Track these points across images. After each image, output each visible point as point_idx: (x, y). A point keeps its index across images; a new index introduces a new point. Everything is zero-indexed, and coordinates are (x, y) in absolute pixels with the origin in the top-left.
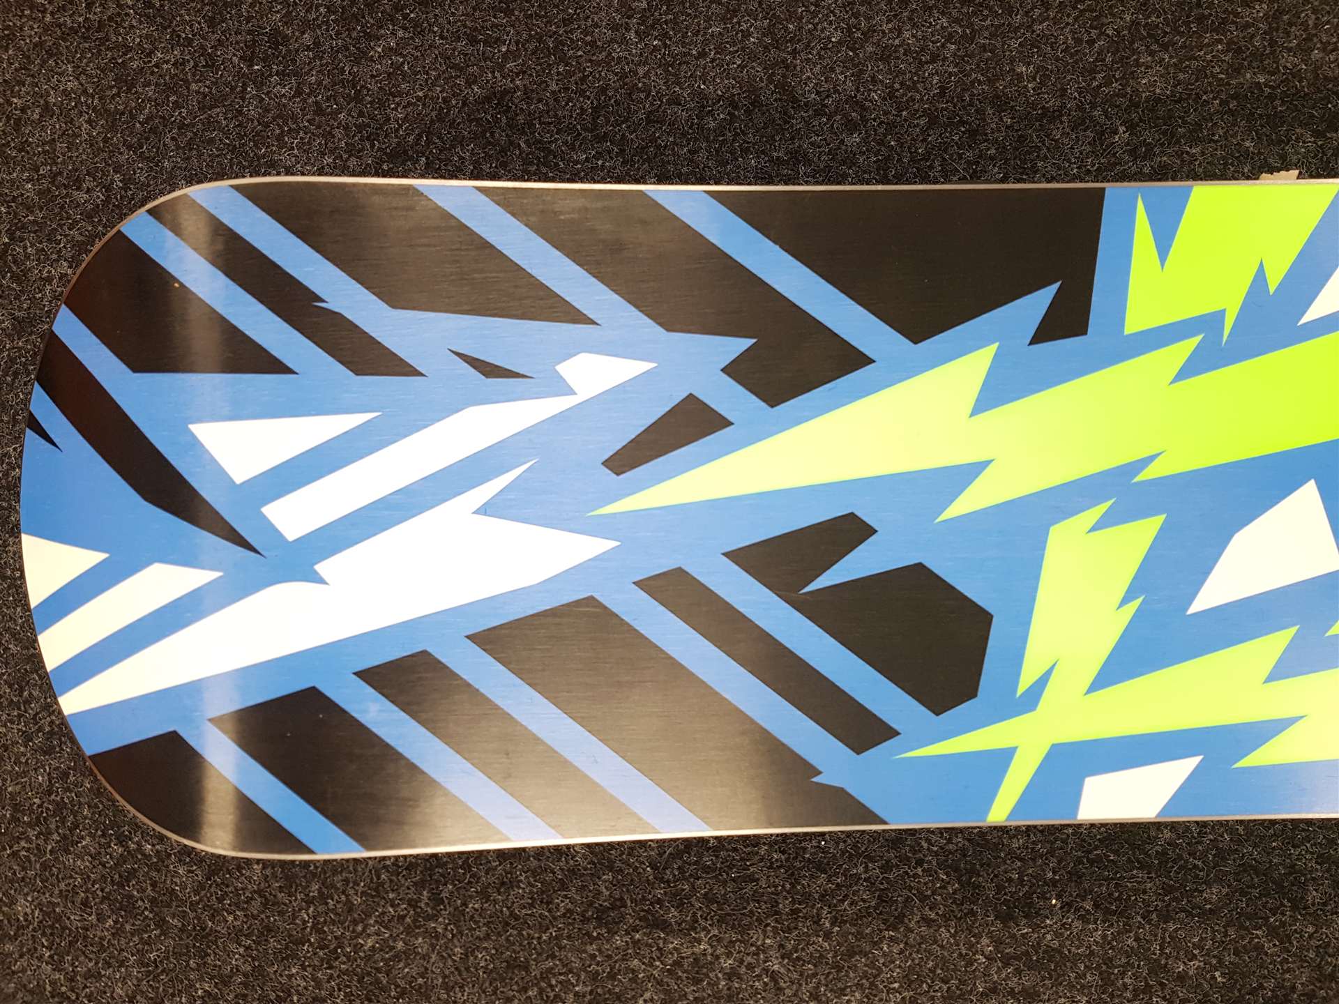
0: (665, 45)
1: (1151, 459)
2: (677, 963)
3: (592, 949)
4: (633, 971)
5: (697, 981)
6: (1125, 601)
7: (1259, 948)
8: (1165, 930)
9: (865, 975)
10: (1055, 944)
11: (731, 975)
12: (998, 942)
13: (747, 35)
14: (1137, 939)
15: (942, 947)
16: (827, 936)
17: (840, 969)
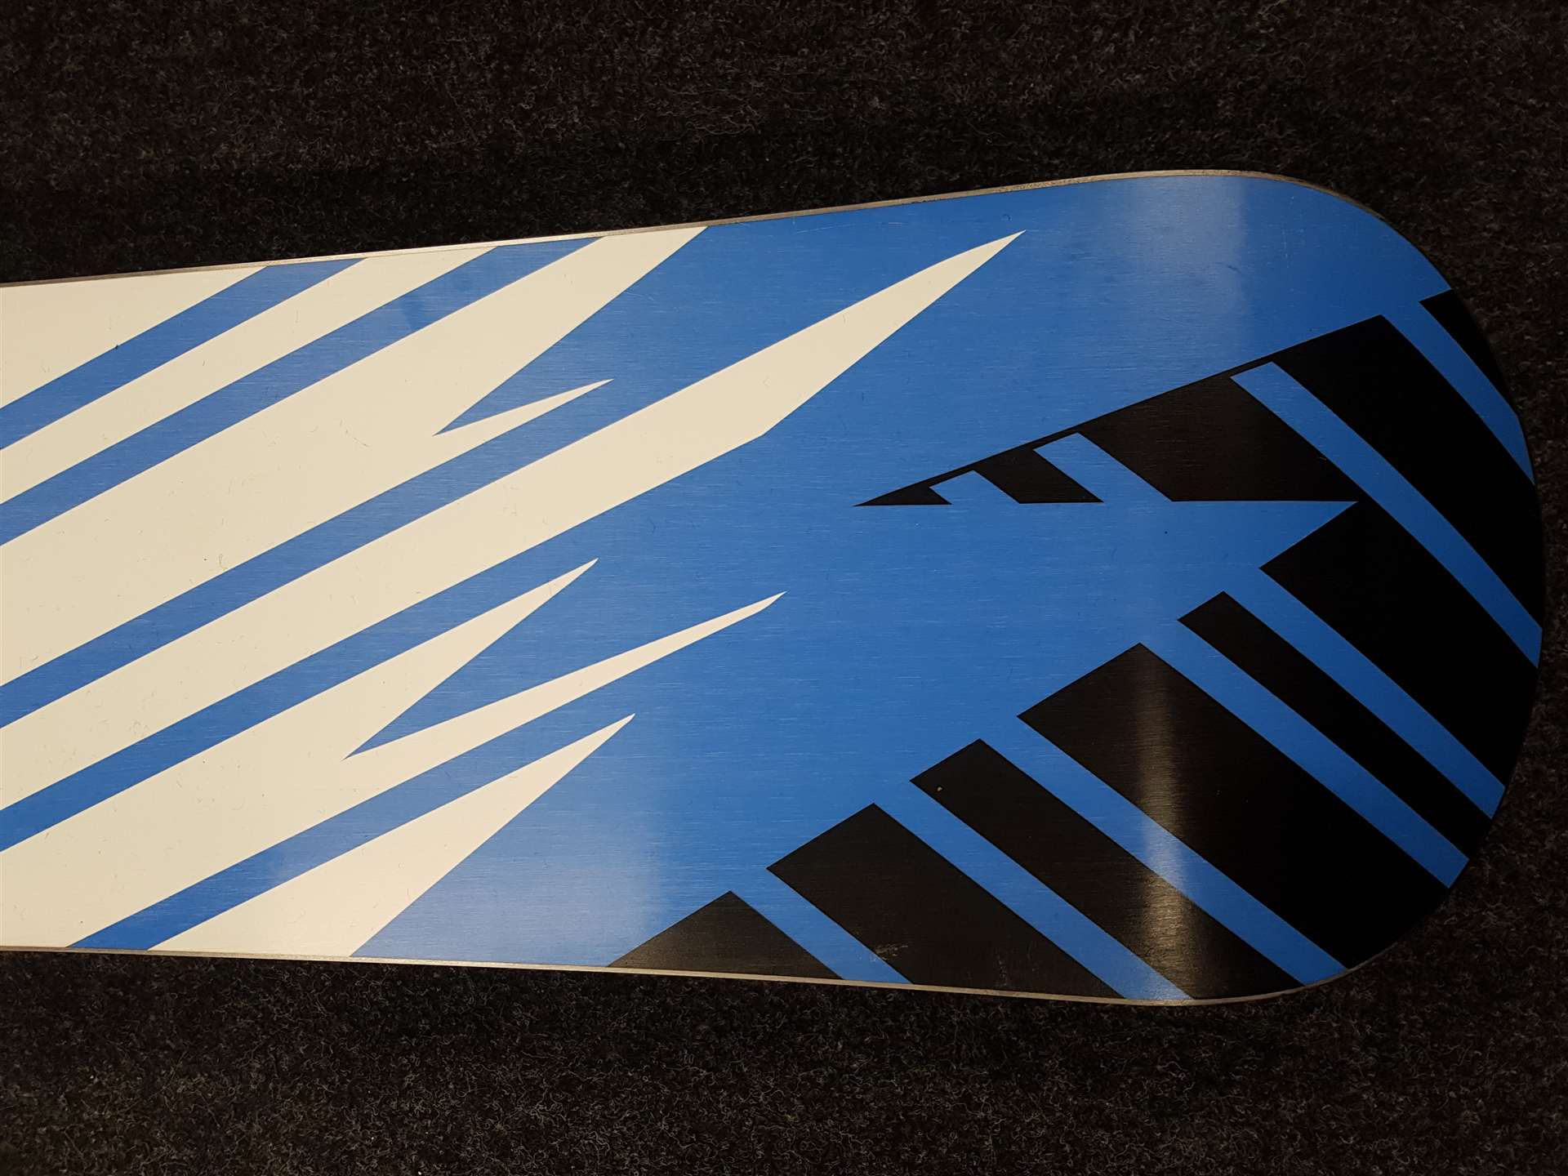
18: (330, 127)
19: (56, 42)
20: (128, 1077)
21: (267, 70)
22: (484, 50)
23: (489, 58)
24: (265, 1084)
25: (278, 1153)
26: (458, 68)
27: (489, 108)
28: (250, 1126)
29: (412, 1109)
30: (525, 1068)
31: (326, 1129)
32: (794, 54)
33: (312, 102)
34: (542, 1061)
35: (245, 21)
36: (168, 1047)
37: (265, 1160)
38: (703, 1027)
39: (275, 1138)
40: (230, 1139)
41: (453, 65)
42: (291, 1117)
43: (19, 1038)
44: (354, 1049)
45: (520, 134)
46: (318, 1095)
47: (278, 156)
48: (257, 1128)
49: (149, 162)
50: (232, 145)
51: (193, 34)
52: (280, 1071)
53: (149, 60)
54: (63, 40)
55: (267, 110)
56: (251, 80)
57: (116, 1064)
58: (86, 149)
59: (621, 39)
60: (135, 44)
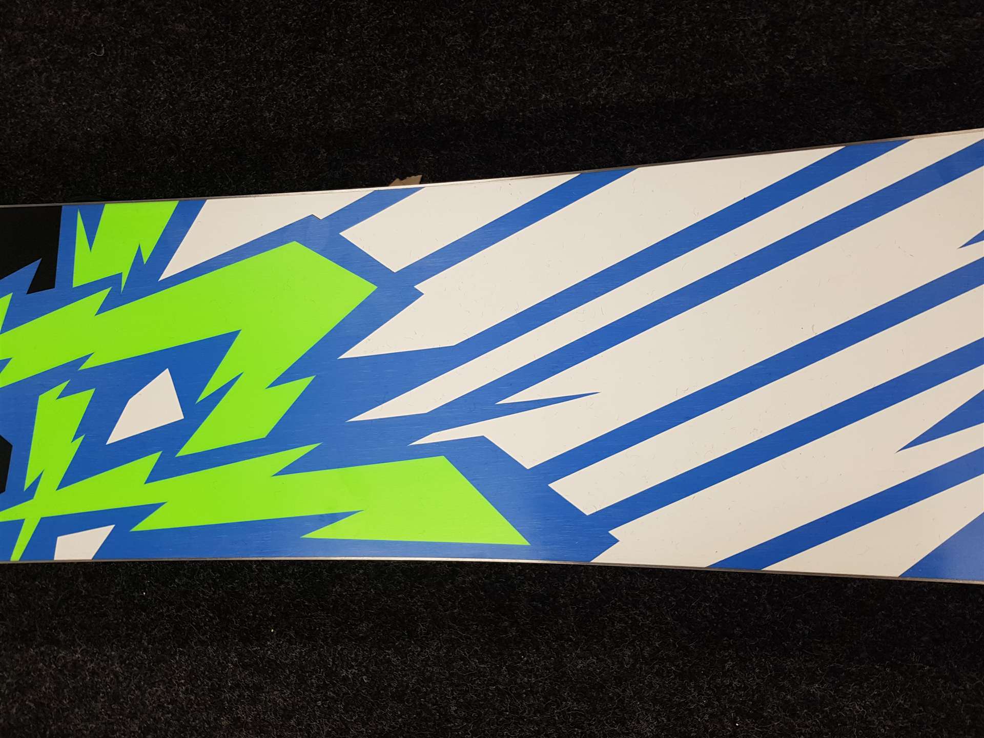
0: (70, 105)
1: (87, 357)
2: (64, 666)
3: (17, 656)
4: (40, 670)
5: (75, 677)
6: (76, 437)
7: (389, 661)
8: (335, 650)
9: (166, 675)
10: (273, 657)
11: (93, 673)
12: (240, 655)
13: (114, 97)
14: (320, 655)
15: (209, 658)
16: (146, 650)
17: (153, 671)
18: (663, 75)
19: (487, 32)
20: (545, 658)
21: (620, 42)
22: (762, 23)
23: (765, 28)
24: (634, 665)
25: (643, 708)
26: (744, 36)
27: (766, 59)
28: (624, 691)
29: (731, 684)
30: (807, 661)
31: (675, 695)
32: (971, 16)
33: (650, 61)
34: (816, 657)
35: (606, 12)
36: (571, 640)
37: (635, 712)
38: (925, 639)
39: (641, 699)
40: (611, 699)
41: (741, 34)
42: (651, 686)
43: (476, 632)
44: (692, 645)
45: (787, 74)
46: (668, 672)
47: (629, 94)
48: (629, 692)
49: (546, 100)
50: (599, 89)
51: (571, 22)
52: (643, 657)
53: (544, 40)
54: (491, 30)
55: (621, 67)
56: (611, 49)
57: (538, 649)
58: (507, 95)
59: (852, 13)
60: (536, 29)
